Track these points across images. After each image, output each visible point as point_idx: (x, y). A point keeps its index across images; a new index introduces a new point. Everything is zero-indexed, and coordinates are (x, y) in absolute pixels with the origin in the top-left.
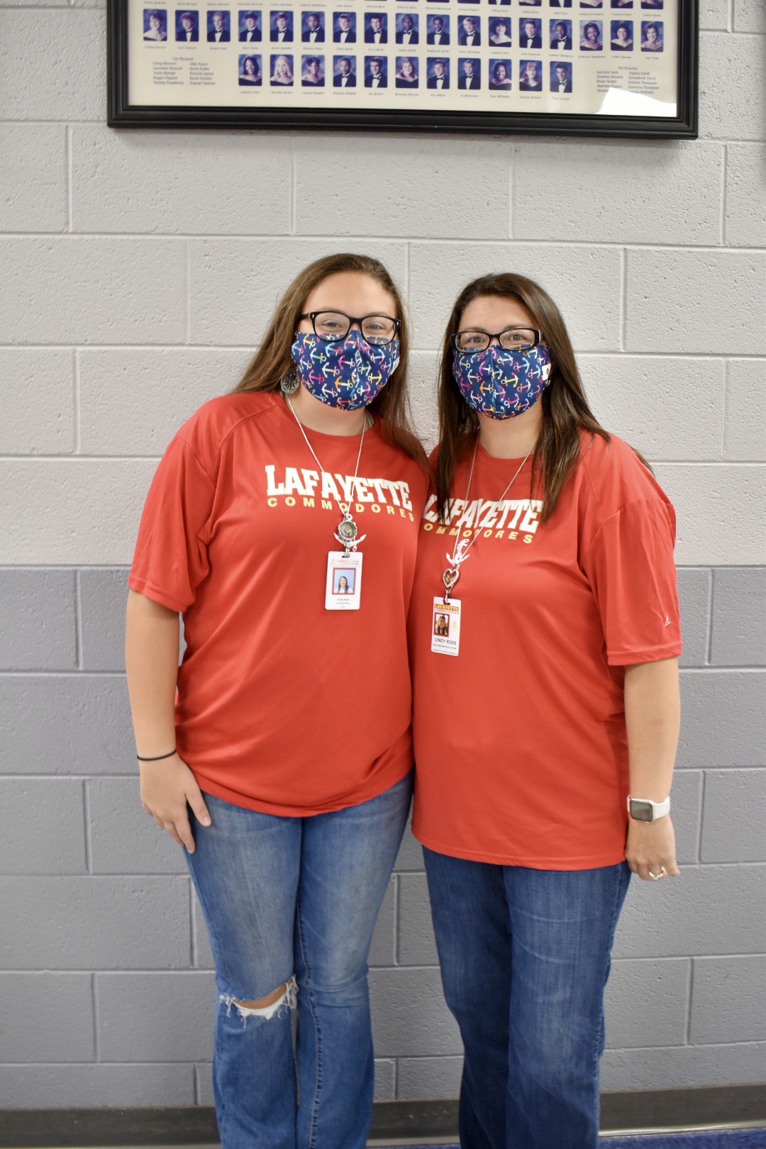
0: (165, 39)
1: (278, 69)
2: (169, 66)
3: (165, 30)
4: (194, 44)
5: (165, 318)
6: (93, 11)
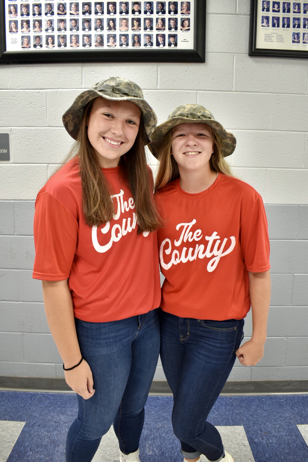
0: (268, 26)
1: (305, 38)
2: (269, 36)
3: (269, 23)
4: (278, 28)
5: (263, 121)
6: (244, 16)
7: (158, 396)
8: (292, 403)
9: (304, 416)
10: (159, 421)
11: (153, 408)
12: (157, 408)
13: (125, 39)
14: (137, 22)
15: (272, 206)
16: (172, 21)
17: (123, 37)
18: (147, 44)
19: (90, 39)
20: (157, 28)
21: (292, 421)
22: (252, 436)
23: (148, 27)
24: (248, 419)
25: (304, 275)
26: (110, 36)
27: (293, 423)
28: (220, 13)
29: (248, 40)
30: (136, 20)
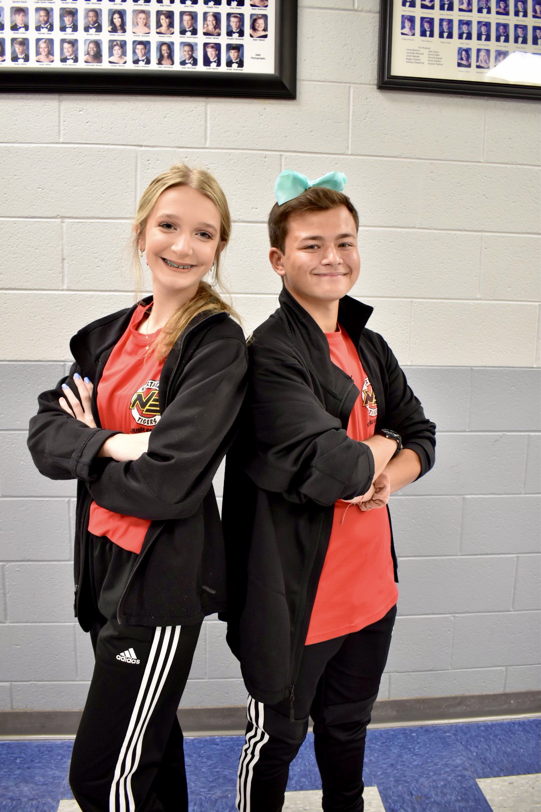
0: (414, 35)
1: (481, 58)
2: (415, 52)
3: (414, 29)
4: (431, 39)
5: (405, 211)
6: (368, 14)
7: (213, 737)
8: (467, 738)
9: (488, 762)
10: (215, 786)
11: (205, 760)
12: (213, 761)
13: (143, 51)
14: (167, 17)
15: (422, 369)
16: (233, 19)
17: (140, 47)
18: (185, 61)
19: (74, 49)
20: (205, 31)
21: (467, 773)
22: (395, 806)
23: (187, 30)
24: (386, 773)
25: (483, 498)
26: (115, 43)
27: (470, 777)
28: (323, 6)
29: (377, 60)
30: (164, 14)
